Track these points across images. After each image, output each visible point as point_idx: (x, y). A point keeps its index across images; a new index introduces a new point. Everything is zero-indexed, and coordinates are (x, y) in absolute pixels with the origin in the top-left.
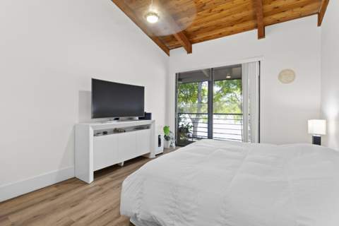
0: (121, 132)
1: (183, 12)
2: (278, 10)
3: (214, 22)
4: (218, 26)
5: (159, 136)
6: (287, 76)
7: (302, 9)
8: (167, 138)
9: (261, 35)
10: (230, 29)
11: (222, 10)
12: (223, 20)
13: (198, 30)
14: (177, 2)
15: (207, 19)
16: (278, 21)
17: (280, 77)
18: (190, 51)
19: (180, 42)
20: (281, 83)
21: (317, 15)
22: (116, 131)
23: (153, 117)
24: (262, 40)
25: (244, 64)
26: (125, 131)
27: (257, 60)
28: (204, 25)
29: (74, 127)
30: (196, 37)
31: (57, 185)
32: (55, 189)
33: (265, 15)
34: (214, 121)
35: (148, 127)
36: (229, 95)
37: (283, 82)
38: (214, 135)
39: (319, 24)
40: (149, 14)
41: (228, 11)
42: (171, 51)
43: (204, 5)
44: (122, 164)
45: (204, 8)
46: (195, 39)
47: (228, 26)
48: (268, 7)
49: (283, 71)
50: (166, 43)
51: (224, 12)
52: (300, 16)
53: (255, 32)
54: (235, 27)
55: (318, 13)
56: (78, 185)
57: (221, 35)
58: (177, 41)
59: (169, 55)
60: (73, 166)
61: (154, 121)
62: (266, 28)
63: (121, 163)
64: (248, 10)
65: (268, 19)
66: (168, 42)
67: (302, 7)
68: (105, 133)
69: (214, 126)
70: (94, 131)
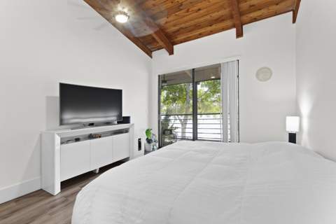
0: (95, 138)
1: (162, 12)
2: (254, 8)
3: (192, 22)
4: (198, 26)
5: (140, 139)
6: (264, 74)
7: (278, 6)
8: (149, 141)
9: (239, 34)
10: (209, 29)
11: (199, 10)
12: (202, 19)
13: (178, 30)
14: (154, 2)
15: (185, 19)
16: (255, 20)
17: (257, 75)
18: (171, 52)
19: (161, 43)
20: (258, 81)
21: (291, 13)
22: (91, 137)
23: (132, 120)
24: (240, 39)
25: (223, 63)
26: (100, 137)
27: (235, 59)
28: (183, 26)
29: (41, 135)
30: (176, 38)
31: (17, 200)
32: (14, 204)
33: (241, 14)
34: (199, 122)
35: (126, 131)
36: (216, 95)
37: (261, 80)
38: (199, 136)
39: (294, 21)
40: (117, 13)
41: (205, 10)
42: (153, 53)
43: (181, 5)
44: (97, 172)
45: (181, 8)
46: (176, 40)
47: (207, 26)
48: (244, 6)
49: (261, 69)
50: (147, 45)
51: (201, 12)
52: (276, 14)
53: (234, 31)
54: (214, 27)
55: (293, 10)
56: (42, 197)
57: (201, 36)
58: (158, 43)
59: (151, 57)
60: (39, 177)
61: (133, 124)
62: (244, 27)
63: (96, 170)
64: (225, 9)
65: (245, 18)
66: (150, 43)
67: (277, 4)
68: (77, 140)
69: (199, 126)
70: (61, 139)
